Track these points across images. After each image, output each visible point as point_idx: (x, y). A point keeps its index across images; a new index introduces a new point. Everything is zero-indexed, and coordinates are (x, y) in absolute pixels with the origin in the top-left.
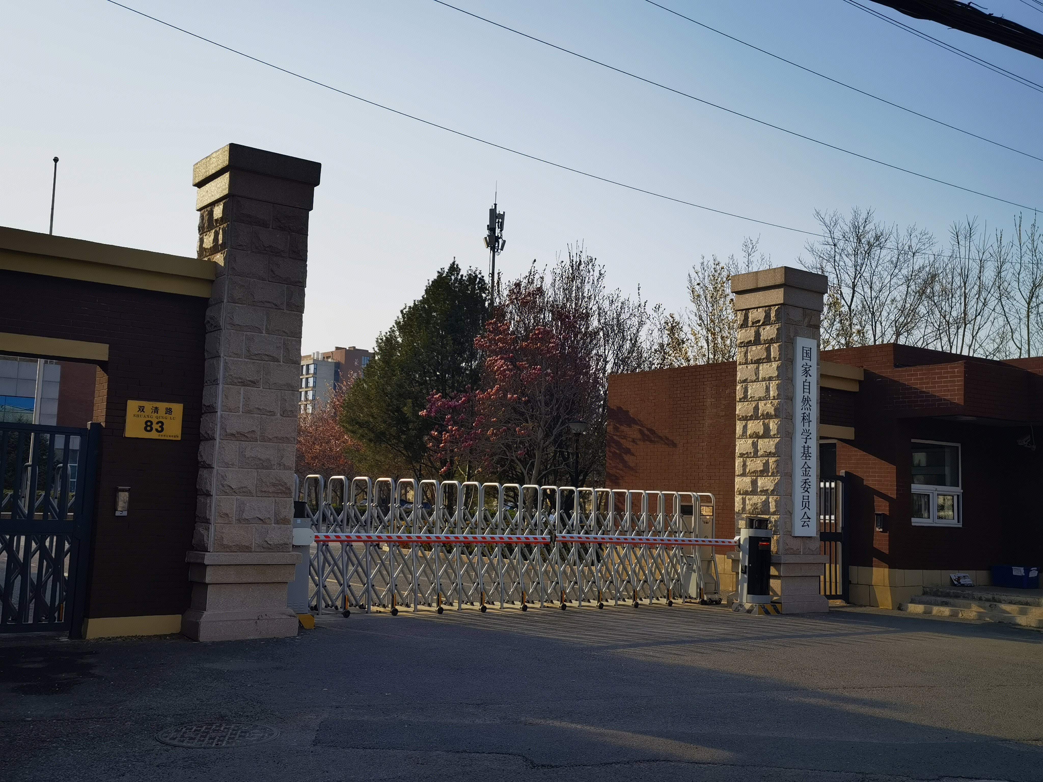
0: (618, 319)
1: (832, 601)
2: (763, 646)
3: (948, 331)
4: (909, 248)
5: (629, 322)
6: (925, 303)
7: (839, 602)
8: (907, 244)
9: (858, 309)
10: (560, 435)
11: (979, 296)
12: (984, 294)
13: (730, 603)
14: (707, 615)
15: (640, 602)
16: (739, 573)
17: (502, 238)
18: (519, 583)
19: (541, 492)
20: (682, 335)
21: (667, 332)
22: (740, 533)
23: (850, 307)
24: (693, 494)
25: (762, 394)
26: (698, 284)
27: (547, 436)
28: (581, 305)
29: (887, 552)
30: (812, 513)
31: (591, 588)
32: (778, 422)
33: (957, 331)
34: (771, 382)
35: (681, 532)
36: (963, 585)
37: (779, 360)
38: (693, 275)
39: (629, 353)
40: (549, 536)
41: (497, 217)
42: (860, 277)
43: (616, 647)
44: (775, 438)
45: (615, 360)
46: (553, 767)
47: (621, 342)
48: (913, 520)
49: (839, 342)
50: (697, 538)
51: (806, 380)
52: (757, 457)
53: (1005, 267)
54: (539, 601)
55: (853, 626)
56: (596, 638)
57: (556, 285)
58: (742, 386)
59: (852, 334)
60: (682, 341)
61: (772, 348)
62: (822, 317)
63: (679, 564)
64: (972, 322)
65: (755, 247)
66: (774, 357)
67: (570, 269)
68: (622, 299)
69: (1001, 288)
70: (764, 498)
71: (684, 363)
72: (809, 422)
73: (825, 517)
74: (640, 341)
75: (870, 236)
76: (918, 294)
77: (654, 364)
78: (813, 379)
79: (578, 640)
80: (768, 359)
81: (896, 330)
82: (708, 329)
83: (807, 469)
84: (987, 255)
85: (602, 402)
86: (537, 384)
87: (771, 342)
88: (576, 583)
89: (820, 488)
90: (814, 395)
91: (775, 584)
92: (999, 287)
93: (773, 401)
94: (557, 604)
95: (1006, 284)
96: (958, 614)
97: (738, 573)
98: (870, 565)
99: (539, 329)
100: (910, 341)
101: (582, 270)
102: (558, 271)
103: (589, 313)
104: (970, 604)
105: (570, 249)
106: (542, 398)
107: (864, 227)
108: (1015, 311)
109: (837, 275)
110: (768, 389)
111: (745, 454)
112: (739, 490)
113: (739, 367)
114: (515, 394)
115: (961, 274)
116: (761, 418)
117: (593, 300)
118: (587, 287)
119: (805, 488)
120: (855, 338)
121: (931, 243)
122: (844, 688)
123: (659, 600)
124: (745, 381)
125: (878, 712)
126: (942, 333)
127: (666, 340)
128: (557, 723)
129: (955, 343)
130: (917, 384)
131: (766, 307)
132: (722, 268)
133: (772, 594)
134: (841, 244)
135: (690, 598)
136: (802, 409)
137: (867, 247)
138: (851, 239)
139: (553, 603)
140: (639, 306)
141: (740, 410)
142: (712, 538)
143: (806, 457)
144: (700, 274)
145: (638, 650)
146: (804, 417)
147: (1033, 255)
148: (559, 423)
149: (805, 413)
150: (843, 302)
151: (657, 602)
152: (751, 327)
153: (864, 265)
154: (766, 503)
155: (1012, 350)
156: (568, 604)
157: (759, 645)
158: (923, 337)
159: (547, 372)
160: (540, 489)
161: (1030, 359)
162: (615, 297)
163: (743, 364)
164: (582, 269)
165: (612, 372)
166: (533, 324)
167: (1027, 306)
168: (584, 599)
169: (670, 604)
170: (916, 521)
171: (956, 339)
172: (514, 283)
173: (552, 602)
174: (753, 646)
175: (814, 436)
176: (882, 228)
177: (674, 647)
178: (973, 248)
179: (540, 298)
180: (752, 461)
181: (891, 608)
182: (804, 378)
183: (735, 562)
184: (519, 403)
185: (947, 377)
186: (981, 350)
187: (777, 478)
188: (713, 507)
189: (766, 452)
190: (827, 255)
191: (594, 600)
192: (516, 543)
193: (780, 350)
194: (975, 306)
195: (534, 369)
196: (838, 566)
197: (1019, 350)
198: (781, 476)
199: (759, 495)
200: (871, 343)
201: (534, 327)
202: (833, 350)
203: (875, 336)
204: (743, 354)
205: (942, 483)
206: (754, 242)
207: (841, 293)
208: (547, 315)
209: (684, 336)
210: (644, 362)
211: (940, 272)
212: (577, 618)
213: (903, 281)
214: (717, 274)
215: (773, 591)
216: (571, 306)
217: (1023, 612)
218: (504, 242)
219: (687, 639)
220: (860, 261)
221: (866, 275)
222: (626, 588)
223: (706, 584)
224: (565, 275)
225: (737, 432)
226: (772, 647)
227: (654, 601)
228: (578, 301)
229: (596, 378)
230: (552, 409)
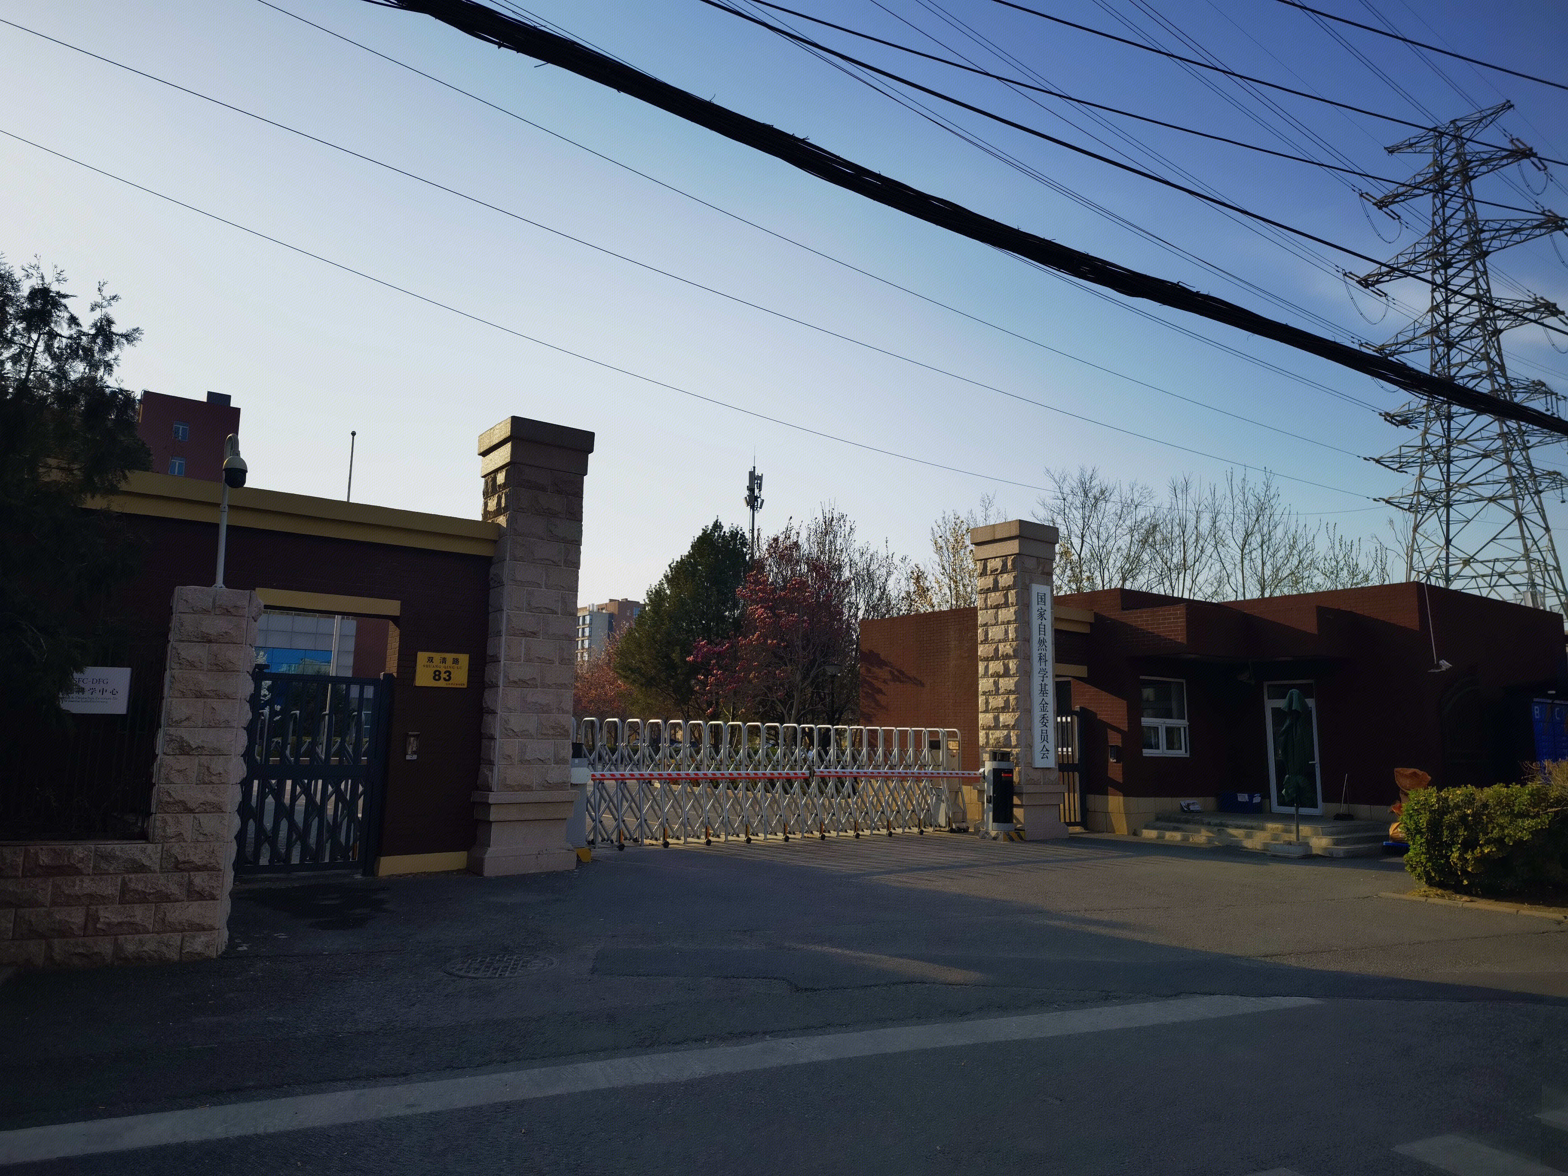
0: (868, 569)
1: (1071, 827)
2: (1009, 871)
3: (1169, 577)
4: (1132, 501)
5: (878, 572)
6: (1148, 551)
7: (1078, 829)
8: (1130, 498)
9: (1087, 557)
10: (817, 677)
11: (1197, 544)
12: (1201, 542)
13: (977, 831)
14: (956, 843)
15: (893, 831)
17: (760, 498)
18: (781, 816)
19: (800, 730)
20: (927, 584)
21: (913, 581)
22: (984, 765)
23: (1079, 556)
24: (941, 730)
25: (1002, 637)
26: (941, 537)
27: (804, 678)
28: (834, 557)
29: (1121, 781)
30: (1051, 745)
31: (848, 819)
32: (1017, 662)
33: (1178, 577)
34: (1009, 625)
35: (930, 765)
36: (1192, 811)
37: (1017, 605)
38: (936, 529)
39: (878, 600)
40: (809, 772)
41: (755, 479)
42: (1088, 528)
43: (872, 874)
44: (1014, 676)
45: (866, 607)
46: (816, 990)
47: (871, 591)
48: (1145, 751)
49: (1070, 588)
50: (945, 770)
51: (1042, 623)
52: (999, 695)
53: (1219, 517)
54: (800, 832)
55: (1091, 851)
56: (853, 866)
57: (811, 540)
58: (983, 629)
59: (1082, 580)
60: (927, 588)
61: (1009, 594)
62: (1055, 565)
63: (929, 795)
64: (1192, 568)
65: (991, 502)
66: (1011, 603)
67: (824, 525)
68: (871, 552)
69: (1217, 536)
70: (1006, 732)
71: (930, 609)
72: (1045, 661)
73: (1062, 750)
74: (888, 589)
75: (1096, 491)
76: (1141, 543)
77: (902, 610)
78: (1048, 622)
79: (837, 868)
80: (1006, 605)
81: (1123, 576)
82: (950, 577)
83: (1045, 705)
84: (1202, 507)
85: (855, 646)
86: (795, 630)
87: (1009, 588)
88: (834, 814)
89: (1057, 723)
90: (1049, 637)
91: (1018, 813)
92: (1215, 536)
93: (1012, 643)
94: (817, 834)
95: (1221, 533)
96: (1189, 838)
97: (983, 803)
98: (1106, 793)
99: (795, 580)
100: (1136, 585)
101: (834, 526)
102: (813, 527)
103: (841, 565)
104: (1200, 829)
105: (823, 507)
106: (799, 643)
107: (1090, 483)
108: (1230, 558)
109: (1067, 527)
110: (1007, 632)
111: (987, 693)
112: (982, 725)
113: (980, 612)
114: (775, 640)
115: (1179, 525)
116: (1001, 658)
117: (845, 553)
118: (839, 541)
119: (1043, 722)
120: (1085, 583)
121: (1152, 496)
122: (1086, 910)
123: (911, 829)
124: (986, 625)
125: (1118, 933)
126: (1164, 578)
127: (912, 588)
128: (819, 948)
129: (1176, 587)
130: (1143, 625)
131: (1003, 556)
132: (962, 522)
133: (1016, 822)
134: (1070, 498)
135: (940, 826)
136: (1039, 650)
137: (1093, 501)
138: (1079, 494)
140: (887, 557)
141: (981, 652)
142: (959, 771)
143: (1043, 694)
144: (942, 528)
145: (893, 877)
146: (1040, 657)
147: (1244, 506)
148: (816, 666)
149: (1041, 653)
150: (1073, 551)
151: (909, 831)
152: (990, 575)
153: (1092, 517)
154: (1008, 737)
155: (1228, 593)
156: (826, 834)
157: (1005, 870)
158: (1148, 581)
159: (804, 619)
160: (799, 727)
161: (1246, 602)
162: (865, 550)
163: (983, 610)
164: (835, 524)
165: (863, 618)
166: (790, 575)
167: (1240, 552)
168: (842, 829)
169: (922, 832)
170: (1147, 752)
171: (1177, 584)
172: (772, 538)
173: (812, 833)
174: (1000, 871)
175: (1050, 674)
176: (1106, 484)
177: (926, 873)
178: (1189, 501)
179: (796, 551)
180: (993, 698)
181: (1127, 834)
182: (1039, 621)
183: (981, 792)
184: (779, 647)
185: (1170, 619)
186: (1200, 593)
187: (1017, 713)
188: (959, 741)
189: (1006, 690)
190: (1057, 509)
191: (851, 830)
192: (778, 778)
193: (1017, 596)
194: (1193, 553)
195: (792, 616)
196: (1076, 794)
197: (1235, 593)
198: (1021, 712)
199: (1001, 730)
200: (1100, 588)
201: (791, 577)
202: (1066, 596)
203: (1103, 582)
204: (983, 600)
205: (1170, 717)
206: (991, 498)
207: (1071, 543)
208: (803, 567)
209: (929, 585)
210: (892, 608)
211: (1160, 522)
212: (835, 848)
213: (1127, 531)
214: (957, 528)
215: (1017, 819)
216: (825, 558)
217: (1249, 836)
218: (763, 501)
219: (938, 865)
220: (1087, 514)
221: (1094, 526)
222: (880, 818)
223: (954, 813)
224: (819, 530)
225: (979, 672)
226: (1017, 872)
227: (907, 830)
228: (831, 553)
229: (849, 624)
230: (809, 653)
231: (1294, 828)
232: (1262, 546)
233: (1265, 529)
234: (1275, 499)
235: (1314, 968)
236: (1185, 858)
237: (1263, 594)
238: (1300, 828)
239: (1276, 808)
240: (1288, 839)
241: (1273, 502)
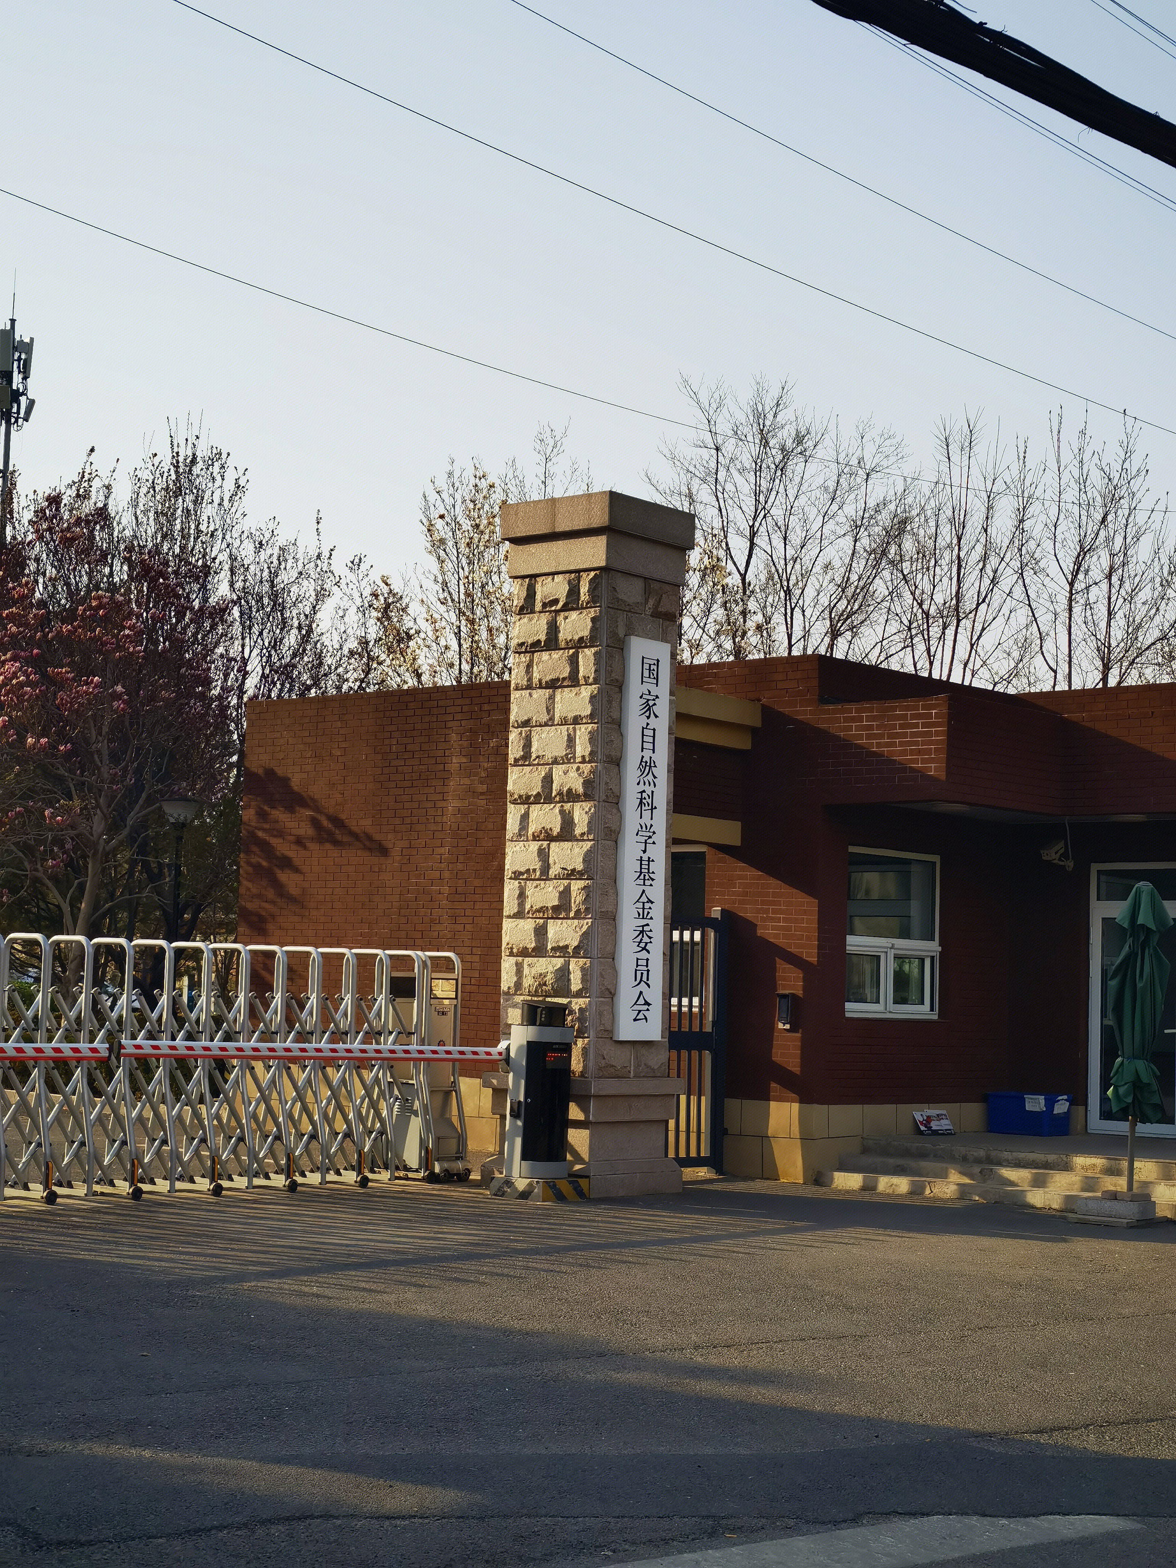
0: (272, 582)
1: (689, 1169)
2: (546, 1266)
3: (926, 633)
4: (859, 463)
5: (294, 589)
6: (886, 574)
7: (703, 1173)
8: (855, 456)
9: (760, 580)
10: (143, 825)
11: (984, 566)
12: (993, 561)
13: (487, 1179)
14: (439, 1204)
15: (299, 1179)
16: (505, 1116)
17: (26, 395)
18: (39, 1145)
19: (91, 951)
20: (408, 623)
21: (375, 614)
22: (510, 1034)
23: (743, 577)
24: (417, 955)
25: (560, 751)
26: (442, 517)
27: (113, 828)
28: (192, 550)
29: (797, 1070)
30: (655, 992)
31: (197, 1153)
32: (590, 810)
33: (943, 633)
34: (577, 726)
35: (391, 1033)
36: (936, 1133)
37: (596, 681)
38: (433, 497)
39: (294, 655)
40: (107, 1045)
41: (15, 349)
42: (765, 517)
43: (241, 1277)
44: (584, 840)
45: (263, 670)
46: (82, 1545)
47: (278, 631)
48: (848, 1006)
49: (720, 646)
50: (423, 1045)
51: (648, 724)
52: (548, 879)
53: (1031, 510)
54: (84, 1182)
55: (725, 1219)
56: (202, 1259)
57: (141, 505)
58: (521, 733)
59: (744, 633)
60: (407, 634)
61: (580, 656)
62: (688, 595)
63: (385, 1100)
64: (972, 615)
65: (559, 444)
66: (584, 677)
67: (172, 472)
68: (281, 541)
69: (1024, 551)
70: (559, 962)
71: (410, 681)
72: (652, 809)
73: (680, 1002)
74: (318, 630)
75: (786, 435)
76: (873, 556)
77: (347, 680)
78: (662, 724)
79: (163, 1264)
80: (574, 680)
81: (831, 625)
82: (459, 609)
83: (647, 905)
84: (999, 486)
85: (235, 758)
86: (94, 716)
87: (580, 644)
88: (164, 1142)
89: (672, 943)
90: (662, 757)
91: (578, 1138)
92: (1020, 550)
93: (581, 765)
94: (123, 1187)
95: (1032, 544)
96: (923, 1188)
97: (503, 1117)
98: (765, 1096)
99: (99, 598)
100: (856, 649)
101: (198, 476)
102: (145, 475)
103: (209, 567)
104: (947, 1169)
105: (174, 428)
106: (102, 746)
107: (775, 416)
108: (1047, 597)
109: (720, 510)
110: (571, 741)
111: (522, 873)
112: (510, 946)
113: (515, 695)
114: (43, 737)
115: (952, 521)
116: (557, 799)
117: (219, 542)
118: (208, 511)
119: (640, 942)
120: (753, 639)
121: (900, 455)
122: (697, 1347)
123: (341, 1175)
124: (526, 723)
125: (760, 1394)
126: (917, 634)
127: (373, 631)
128: (99, 1449)
129: (939, 656)
130: (860, 737)
131: (571, 572)
132: (491, 486)
133: (571, 1159)
134: (729, 448)
135: (406, 1168)
136: (638, 784)
137: (779, 457)
138: (750, 438)
139: (114, 1186)
140: (319, 557)
141: (514, 784)
142: (454, 1045)
143: (644, 880)
144: (445, 495)
145: (288, 1284)
146: (641, 799)
147: (1080, 490)
148: (141, 802)
149: (644, 791)
150: (730, 567)
151: (336, 1178)
152: (540, 612)
153: (774, 493)
154: (563, 974)
155: (1040, 675)
156: (145, 1187)
157: (538, 1266)
158: (881, 642)
159: (115, 691)
160: (88, 944)
161: (1071, 694)
162: (268, 535)
163: (522, 689)
164: (199, 472)
165: (256, 696)
166: (88, 586)
167: (1068, 588)
168: (181, 1176)
169: (364, 1182)
170: (854, 1009)
171: (940, 648)
172: (46, 495)
173: (112, 1184)
174: (527, 1268)
175: (661, 837)
176: (808, 420)
177: (364, 1274)
178: (974, 470)
179: (102, 528)
180: (536, 887)
181: (801, 1181)
182: (643, 721)
183: (500, 1093)
184: (53, 755)
185: (916, 726)
186: (985, 672)
187: (585, 921)
188: (457, 980)
189: (565, 869)
190: (702, 469)
191: (203, 1176)
192: (35, 1059)
193: (597, 662)
194: (977, 584)
195: (87, 683)
196: (703, 1098)
197: (1053, 674)
198: (594, 918)
199: (550, 957)
200: (781, 651)
201: (89, 591)
202: (711, 665)
203: (790, 637)
204: (522, 668)
205: (905, 933)
206: (558, 434)
207: (728, 548)
208: (117, 567)
209: (411, 624)
210: (326, 675)
211: (914, 513)
212: (164, 1217)
213: (847, 527)
214: (480, 497)
215: (575, 1154)
216: (171, 549)
217: (1039, 1183)
218: (31, 403)
219: (392, 1257)
220: (764, 484)
221: (777, 512)
222: (272, 1152)
223: (438, 1139)
224: (160, 484)
225: (508, 827)
226: (563, 1268)
227: (331, 1177)
228: (188, 540)
229: (224, 709)
230: (125, 770)
231: (1125, 1164)
232: (1109, 577)
233: (1118, 541)
234: (1140, 479)
235: (1130, 1454)
236: (909, 1230)
237: (1105, 679)
238: (1137, 1164)
239: (1096, 1124)
240: (1112, 1188)
241: (1135, 485)
